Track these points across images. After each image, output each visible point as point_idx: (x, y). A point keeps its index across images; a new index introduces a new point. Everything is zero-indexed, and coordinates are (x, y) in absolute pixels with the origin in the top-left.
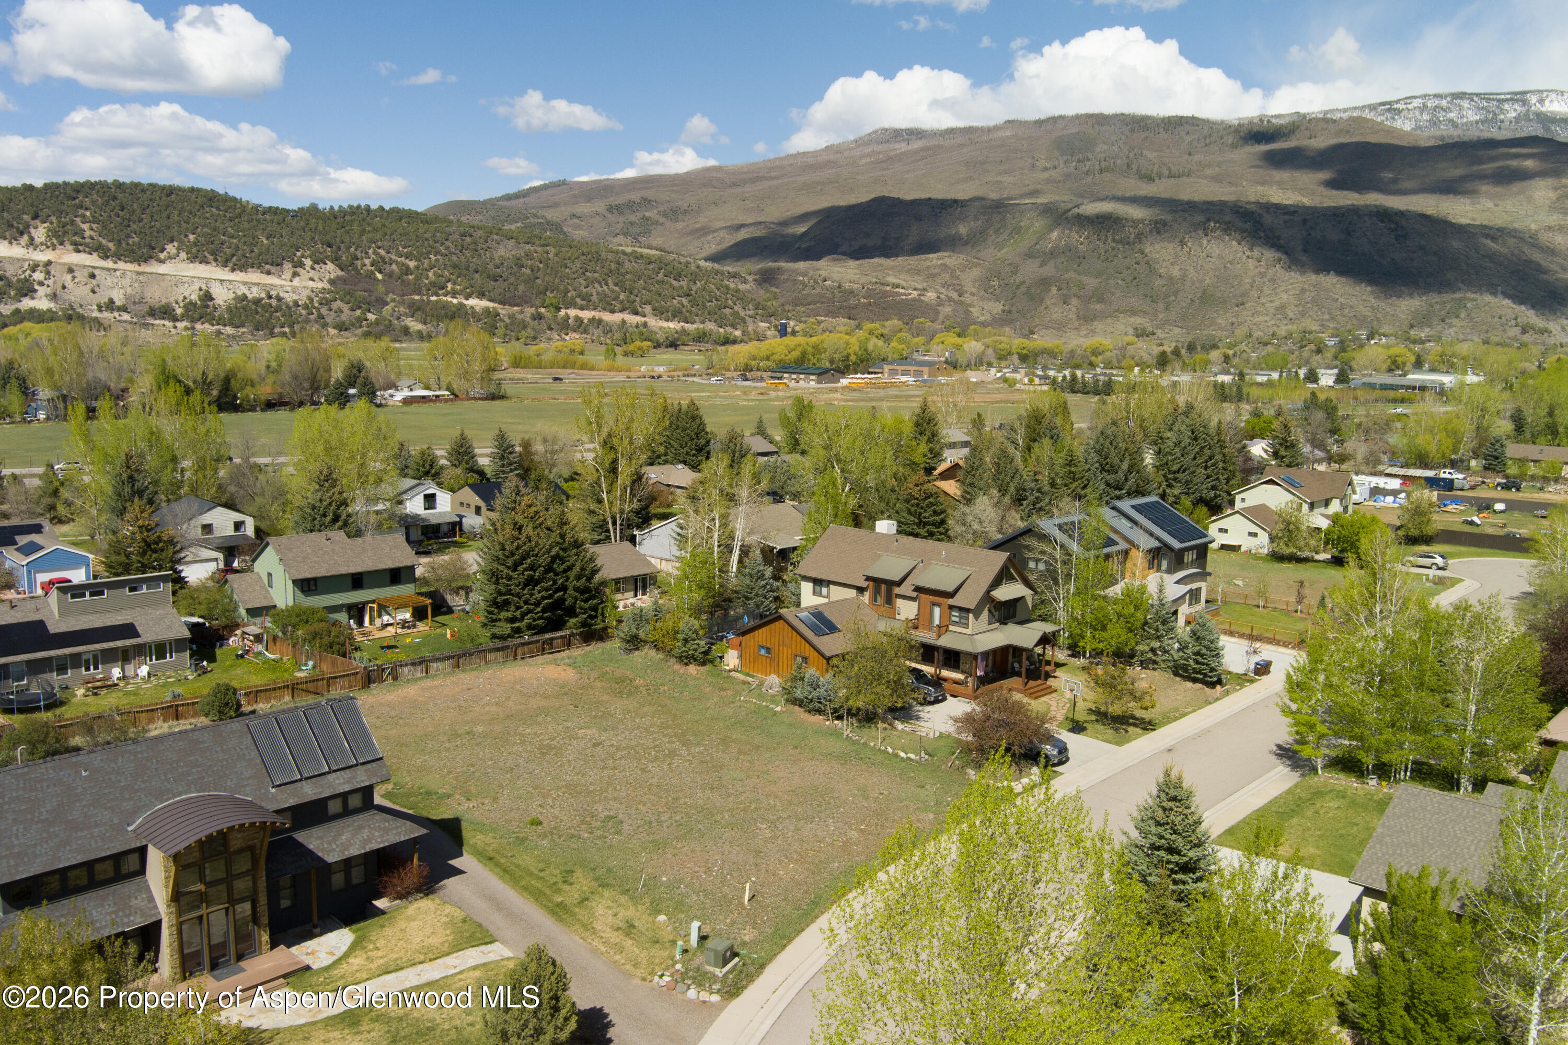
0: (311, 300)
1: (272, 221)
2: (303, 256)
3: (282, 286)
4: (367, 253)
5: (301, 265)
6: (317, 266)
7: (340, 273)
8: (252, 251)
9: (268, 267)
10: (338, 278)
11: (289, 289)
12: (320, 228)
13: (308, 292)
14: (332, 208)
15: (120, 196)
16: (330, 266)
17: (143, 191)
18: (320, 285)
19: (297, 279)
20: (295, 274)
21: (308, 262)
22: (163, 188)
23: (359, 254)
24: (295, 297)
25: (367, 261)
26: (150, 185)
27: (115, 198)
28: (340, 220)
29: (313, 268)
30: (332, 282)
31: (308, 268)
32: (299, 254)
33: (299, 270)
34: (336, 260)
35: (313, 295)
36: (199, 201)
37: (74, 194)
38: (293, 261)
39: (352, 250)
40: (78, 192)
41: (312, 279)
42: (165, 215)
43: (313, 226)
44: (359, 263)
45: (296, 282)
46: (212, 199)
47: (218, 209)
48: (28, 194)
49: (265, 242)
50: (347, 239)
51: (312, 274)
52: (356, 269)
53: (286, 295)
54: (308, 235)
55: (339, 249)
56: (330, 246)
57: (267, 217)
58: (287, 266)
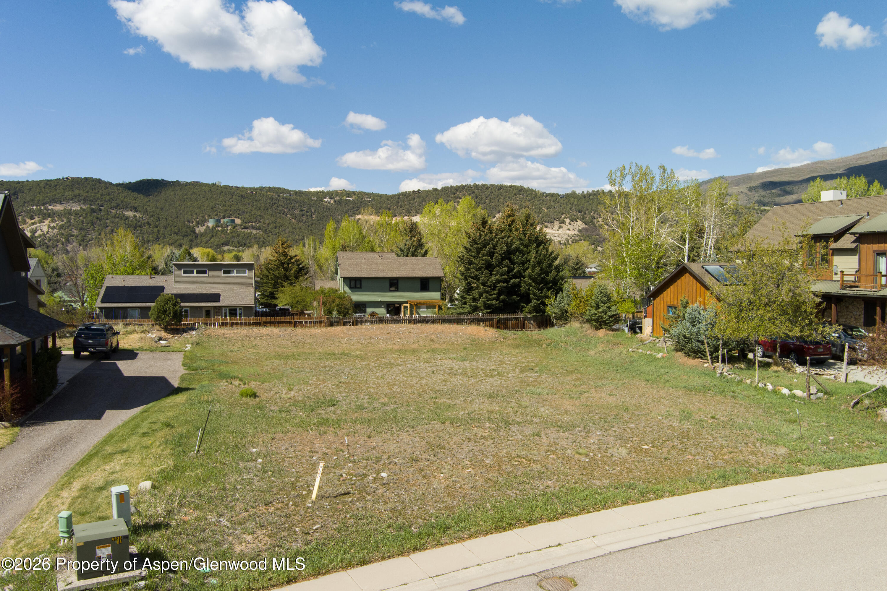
0: (568, 240)
1: (550, 200)
2: (565, 218)
3: (553, 234)
4: (600, 215)
5: (564, 222)
6: (572, 223)
7: (584, 226)
8: (539, 216)
9: (546, 224)
10: (583, 229)
11: (556, 235)
12: (576, 202)
13: (566, 236)
14: (583, 192)
15: (476, 191)
16: (579, 222)
17: (487, 188)
18: (573, 233)
19: (561, 230)
20: (560, 227)
21: (567, 221)
22: (497, 186)
23: (596, 216)
24: (559, 239)
25: (600, 220)
26: (491, 185)
27: (473, 192)
28: (587, 199)
29: (570, 224)
30: (580, 231)
31: (567, 224)
32: (563, 216)
33: (562, 225)
34: (583, 219)
35: (569, 238)
36: (514, 192)
37: (455, 192)
38: (559, 220)
39: (592, 214)
40: (457, 190)
41: (569, 230)
42: (496, 200)
43: (572, 202)
44: (595, 221)
45: (561, 231)
46: (521, 190)
47: (523, 195)
48: (434, 192)
49: (546, 210)
50: (590, 208)
51: (569, 227)
52: (594, 224)
53: (555, 238)
54: (569, 207)
55: (585, 213)
56: (580, 212)
57: (548, 198)
58: (557, 223)
